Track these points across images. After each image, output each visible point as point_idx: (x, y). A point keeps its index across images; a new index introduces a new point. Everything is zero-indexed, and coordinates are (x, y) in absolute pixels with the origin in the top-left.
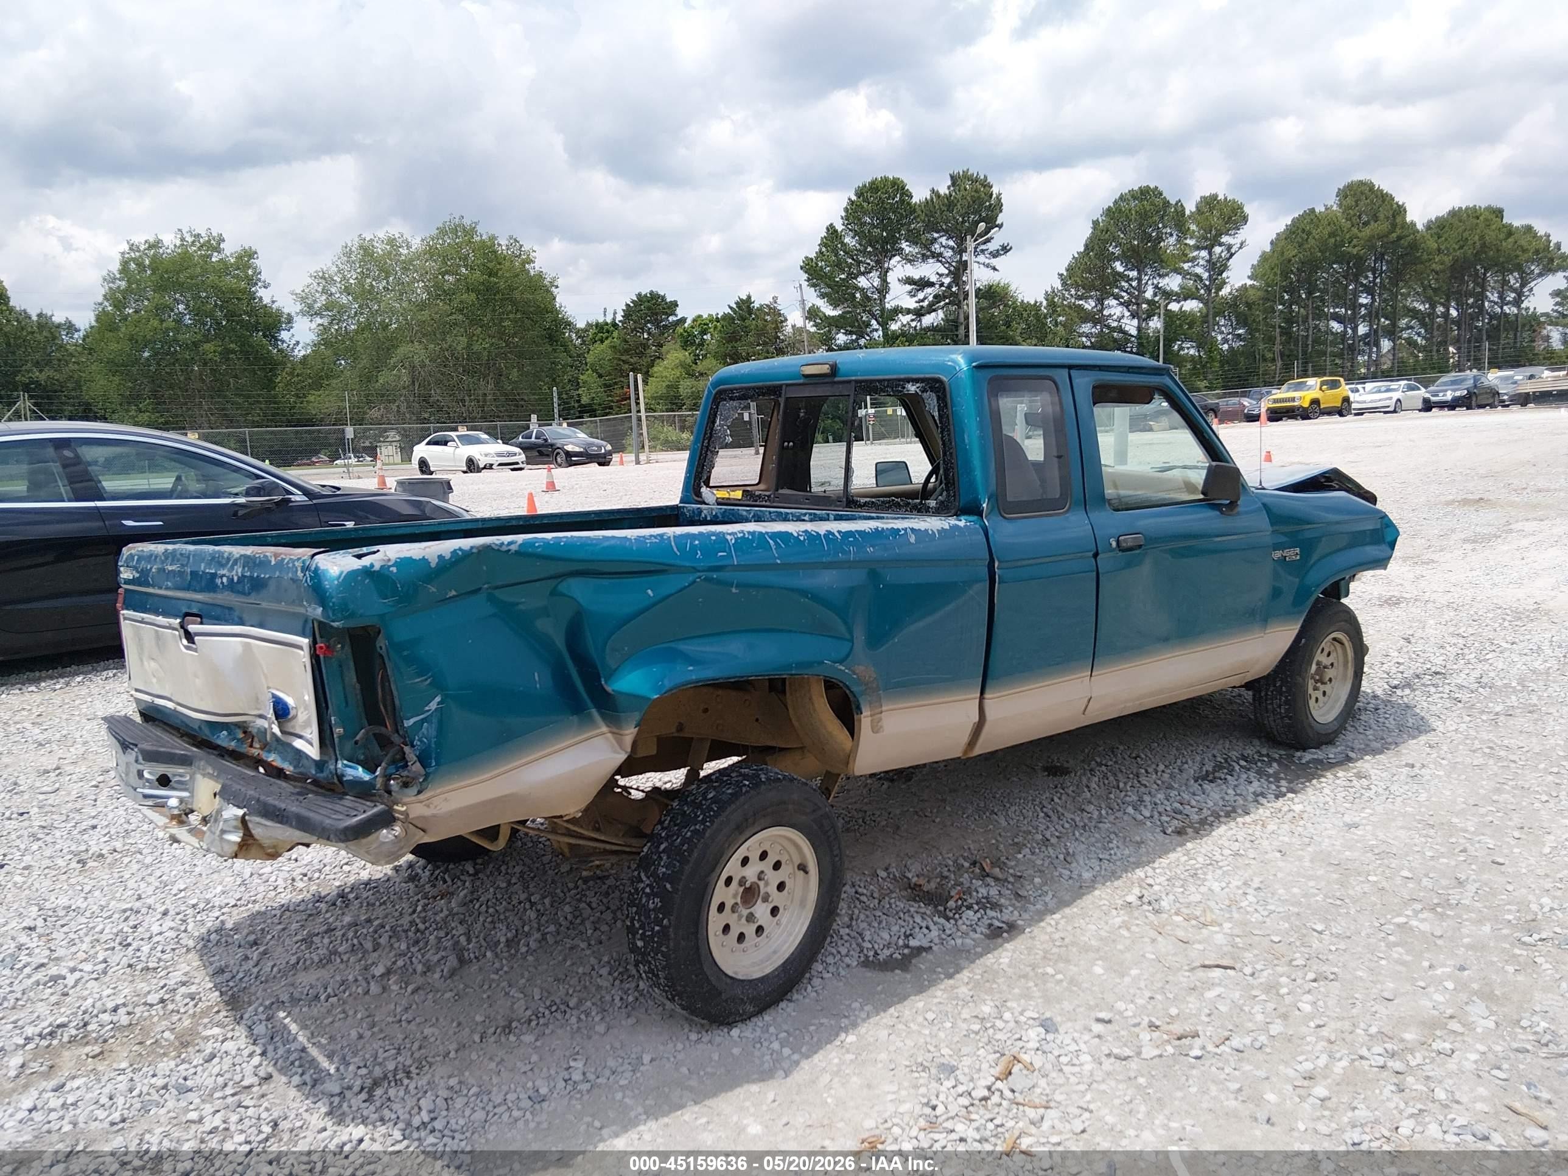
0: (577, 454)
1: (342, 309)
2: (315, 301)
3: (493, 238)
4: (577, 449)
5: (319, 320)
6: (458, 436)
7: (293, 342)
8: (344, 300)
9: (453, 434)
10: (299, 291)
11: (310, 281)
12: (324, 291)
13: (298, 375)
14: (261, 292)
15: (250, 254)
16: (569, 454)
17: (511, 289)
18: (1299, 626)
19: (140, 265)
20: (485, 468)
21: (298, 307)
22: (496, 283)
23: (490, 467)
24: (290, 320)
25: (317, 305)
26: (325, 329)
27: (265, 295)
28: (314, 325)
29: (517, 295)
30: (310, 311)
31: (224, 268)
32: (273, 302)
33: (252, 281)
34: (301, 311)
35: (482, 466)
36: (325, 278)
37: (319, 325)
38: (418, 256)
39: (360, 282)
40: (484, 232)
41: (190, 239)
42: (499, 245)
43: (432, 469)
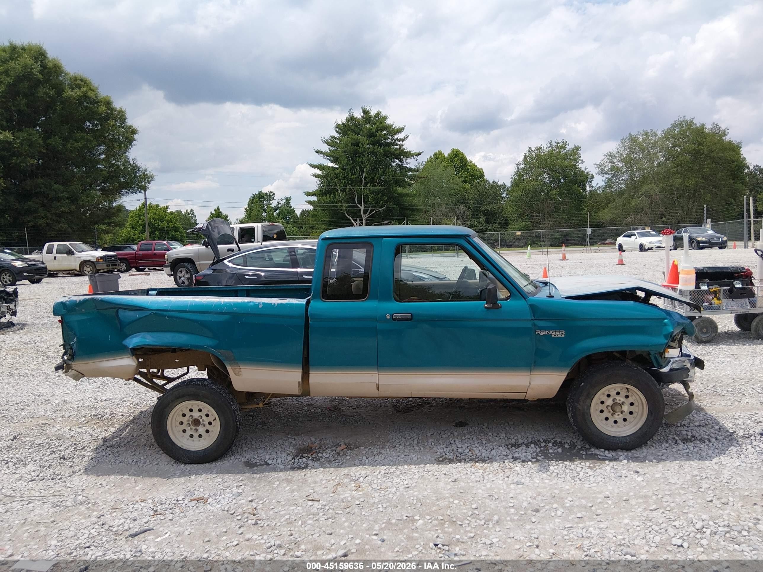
0: (703, 242)
1: (618, 169)
2: (605, 167)
3: (703, 126)
4: (704, 240)
5: (607, 176)
6: (638, 233)
7: (597, 187)
8: (620, 165)
9: (635, 232)
10: (598, 163)
11: (604, 158)
12: (611, 162)
13: (597, 202)
14: (581, 165)
15: (577, 148)
16: (699, 242)
17: (711, 151)
18: (566, 374)
19: (531, 158)
20: (648, 249)
21: (598, 170)
22: (702, 149)
23: (651, 249)
24: (592, 177)
25: (606, 169)
26: (609, 180)
27: (582, 166)
28: (604, 178)
29: (714, 154)
30: (602, 172)
31: (566, 157)
32: (586, 169)
33: (576, 161)
34: (598, 173)
35: (647, 248)
36: (611, 156)
37: (606, 178)
38: (660, 139)
39: (628, 156)
40: (698, 122)
41: (554, 144)
42: (706, 128)
43: (624, 249)
